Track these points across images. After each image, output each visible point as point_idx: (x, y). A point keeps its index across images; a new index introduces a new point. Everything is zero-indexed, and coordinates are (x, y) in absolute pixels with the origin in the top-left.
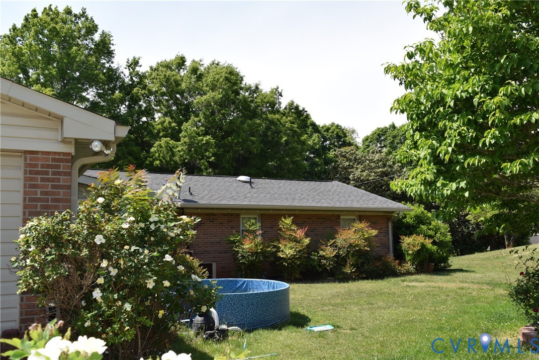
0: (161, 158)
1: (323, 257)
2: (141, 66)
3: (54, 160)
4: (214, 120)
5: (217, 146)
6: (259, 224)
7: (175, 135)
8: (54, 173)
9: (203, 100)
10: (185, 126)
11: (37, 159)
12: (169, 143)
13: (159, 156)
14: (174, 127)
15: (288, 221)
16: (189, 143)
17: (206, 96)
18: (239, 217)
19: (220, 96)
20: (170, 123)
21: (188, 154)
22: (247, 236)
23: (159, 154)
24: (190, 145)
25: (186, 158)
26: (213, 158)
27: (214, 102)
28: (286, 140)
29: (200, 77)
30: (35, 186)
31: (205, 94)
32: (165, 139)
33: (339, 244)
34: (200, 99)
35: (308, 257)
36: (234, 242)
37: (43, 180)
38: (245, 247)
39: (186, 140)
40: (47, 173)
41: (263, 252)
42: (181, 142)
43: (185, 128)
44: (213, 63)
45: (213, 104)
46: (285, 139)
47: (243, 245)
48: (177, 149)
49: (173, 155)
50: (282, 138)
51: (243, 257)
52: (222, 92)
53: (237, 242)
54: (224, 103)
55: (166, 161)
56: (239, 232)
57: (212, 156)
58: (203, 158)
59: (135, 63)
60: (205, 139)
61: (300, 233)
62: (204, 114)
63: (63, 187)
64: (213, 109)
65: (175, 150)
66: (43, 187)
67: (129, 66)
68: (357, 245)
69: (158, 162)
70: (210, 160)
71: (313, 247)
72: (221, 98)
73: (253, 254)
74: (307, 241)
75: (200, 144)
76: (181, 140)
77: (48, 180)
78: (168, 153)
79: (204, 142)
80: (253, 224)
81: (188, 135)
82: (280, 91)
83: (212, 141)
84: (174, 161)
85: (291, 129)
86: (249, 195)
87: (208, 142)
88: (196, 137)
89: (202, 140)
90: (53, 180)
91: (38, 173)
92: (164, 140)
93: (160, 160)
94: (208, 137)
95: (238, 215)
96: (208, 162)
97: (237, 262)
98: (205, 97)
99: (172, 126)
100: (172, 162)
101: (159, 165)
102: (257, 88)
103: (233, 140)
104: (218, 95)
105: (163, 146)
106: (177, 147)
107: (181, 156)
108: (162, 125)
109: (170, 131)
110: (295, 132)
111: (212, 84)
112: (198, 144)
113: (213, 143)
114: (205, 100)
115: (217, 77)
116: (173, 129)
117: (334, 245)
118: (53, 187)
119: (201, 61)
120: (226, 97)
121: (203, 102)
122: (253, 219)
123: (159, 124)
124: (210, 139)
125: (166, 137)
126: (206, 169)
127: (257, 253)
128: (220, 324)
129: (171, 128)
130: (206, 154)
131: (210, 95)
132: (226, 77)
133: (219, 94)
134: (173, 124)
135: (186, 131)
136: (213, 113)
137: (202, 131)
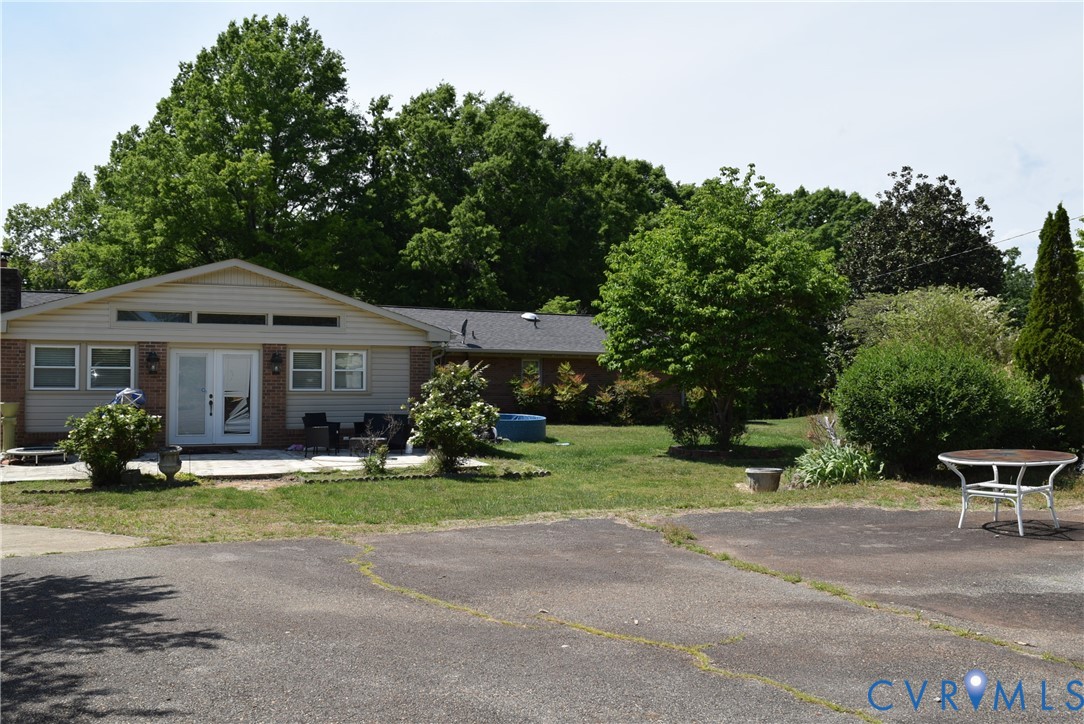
0: (422, 257)
1: (600, 402)
2: (391, 109)
3: (423, 350)
4: (499, 198)
5: (502, 238)
6: (537, 370)
7: (441, 222)
8: (423, 356)
9: (484, 169)
10: (457, 210)
11: (416, 350)
12: (434, 237)
13: (420, 255)
14: (440, 209)
15: (566, 367)
16: (462, 236)
17: (487, 163)
18: (520, 362)
19: (509, 162)
20: (434, 202)
21: (460, 252)
22: (526, 380)
23: (420, 251)
24: (465, 239)
25: (458, 258)
26: (496, 257)
28: (606, 231)
29: (479, 128)
30: (415, 362)
31: (486, 158)
32: (429, 230)
33: (617, 391)
34: (479, 166)
35: (586, 402)
36: (514, 386)
37: (418, 359)
38: (524, 390)
39: (458, 230)
40: (420, 356)
41: (541, 395)
42: (450, 235)
43: (457, 214)
44: (501, 98)
45: (497, 173)
46: (605, 227)
47: (522, 388)
48: (446, 244)
49: (440, 252)
50: (600, 226)
51: (522, 399)
52: (512, 157)
53: (516, 386)
54: (513, 173)
55: (429, 262)
56: (520, 375)
57: (496, 253)
58: (481, 258)
59: (382, 105)
60: (485, 230)
61: (577, 379)
62: (485, 190)
63: (426, 362)
64: (498, 180)
65: (441, 245)
66: (418, 362)
67: (373, 110)
68: (636, 392)
69: (418, 263)
70: (492, 260)
71: (591, 392)
72: (510, 166)
73: (531, 397)
74: (584, 386)
75: (478, 237)
76: (452, 231)
77: (421, 359)
78: (432, 249)
79: (485, 235)
80: (532, 369)
81: (461, 223)
82: (603, 148)
83: (496, 233)
84: (440, 261)
85: (616, 212)
86: (531, 338)
87: (490, 235)
88: (472, 227)
89: (482, 232)
91: (416, 356)
92: (426, 231)
93: (421, 261)
94: (490, 228)
95: (520, 359)
96: (489, 262)
97: (516, 404)
99: (438, 207)
100: (438, 264)
101: (419, 268)
102: (566, 143)
103: (526, 230)
104: (505, 161)
105: (426, 240)
106: (445, 240)
107: (450, 255)
108: (423, 205)
109: (434, 215)
110: (622, 215)
111: (498, 143)
112: (475, 237)
113: (498, 236)
114: (487, 169)
115: (504, 132)
116: (439, 211)
117: (612, 391)
118: (423, 362)
119: (480, 95)
120: (517, 165)
121: (482, 172)
122: (533, 363)
123: (418, 205)
124: (492, 230)
125: (430, 227)
126: (486, 274)
127: (534, 396)
128: (498, 436)
129: (435, 209)
130: (486, 250)
131: (495, 160)
132: (517, 133)
133: (507, 159)
134: (440, 205)
135: (458, 218)
136: (497, 187)
137: (481, 217)
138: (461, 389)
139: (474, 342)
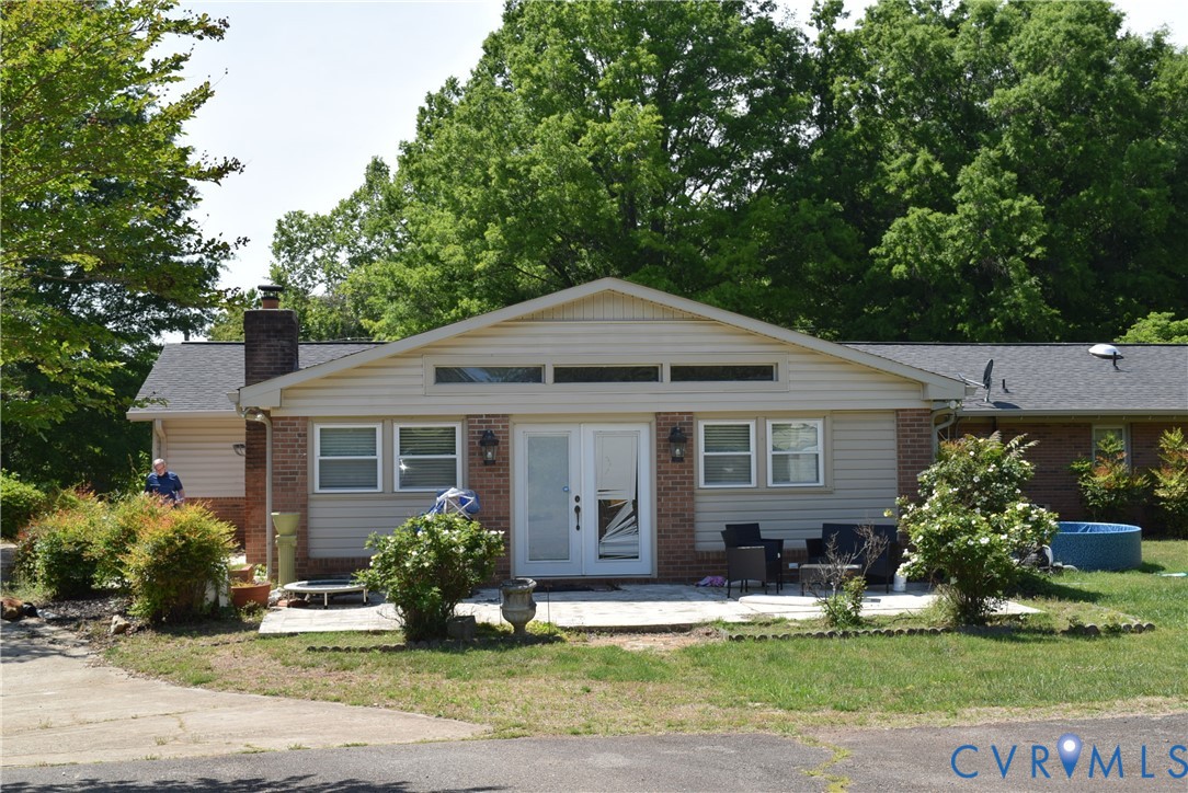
0: (908, 257)
2: (847, 15)
3: (918, 415)
4: (1041, 148)
5: (1048, 216)
6: (1121, 443)
7: (939, 196)
8: (919, 425)
9: (1012, 100)
10: (966, 174)
11: (906, 415)
12: (929, 221)
13: (905, 254)
14: (938, 173)
15: (1175, 437)
16: (977, 217)
17: (1017, 88)
18: (1091, 430)
19: (1057, 84)
20: (927, 164)
21: (975, 246)
22: (1102, 462)
23: (905, 248)
24: (982, 223)
25: (972, 256)
26: (1039, 250)
27: (1039, 101)
29: (1002, 31)
30: (906, 436)
31: (1015, 81)
32: (919, 212)
34: (1003, 96)
36: (1079, 472)
37: (911, 431)
38: (1097, 479)
39: (969, 208)
40: (913, 425)
41: (1129, 489)
42: (957, 217)
43: (967, 181)
45: (1036, 104)
47: (1094, 476)
48: (949, 233)
49: (939, 248)
51: (1095, 496)
52: (1060, 74)
53: (1084, 472)
55: (921, 265)
56: (1091, 454)
57: (1039, 243)
58: (1013, 252)
59: (832, 9)
60: (1017, 204)
62: (1016, 136)
63: (925, 436)
64: (1037, 117)
65: (942, 236)
66: (911, 436)
67: (818, 19)
69: (903, 268)
70: (1033, 256)
72: (1059, 90)
73: (1111, 491)
75: (1005, 218)
76: (959, 210)
77: (915, 431)
78: (925, 243)
79: (1017, 213)
80: (1111, 442)
81: (975, 196)
83: (1038, 208)
84: (941, 263)
86: (1108, 389)
87: (1026, 214)
88: (995, 201)
89: (1011, 208)
90: (918, 431)
91: (908, 425)
92: (915, 213)
93: (909, 265)
94: (1027, 200)
95: (1089, 426)
96: (1026, 259)
97: (1085, 504)
98: (1016, 90)
99: (934, 171)
100: (937, 267)
101: (905, 276)
102: (1158, 42)
103: (1091, 199)
104: (1048, 82)
105: (914, 228)
106: (948, 226)
107: (958, 250)
108: (908, 170)
109: (927, 184)
111: (1035, 53)
112: (1000, 217)
113: (1040, 214)
114: (1017, 99)
115: (1046, 34)
116: (937, 178)
118: (918, 436)
120: (1071, 86)
121: (1010, 104)
122: (1113, 431)
123: (899, 170)
124: (1030, 204)
125: (921, 205)
126: (1022, 280)
127: (1117, 490)
128: (1055, 560)
129: (930, 174)
130: (1021, 240)
131: (1031, 81)
132: (1068, 33)
133: (1053, 79)
134: (937, 167)
135: (970, 187)
136: (1037, 130)
137: (1009, 182)
138: (986, 480)
139: (1005, 399)
